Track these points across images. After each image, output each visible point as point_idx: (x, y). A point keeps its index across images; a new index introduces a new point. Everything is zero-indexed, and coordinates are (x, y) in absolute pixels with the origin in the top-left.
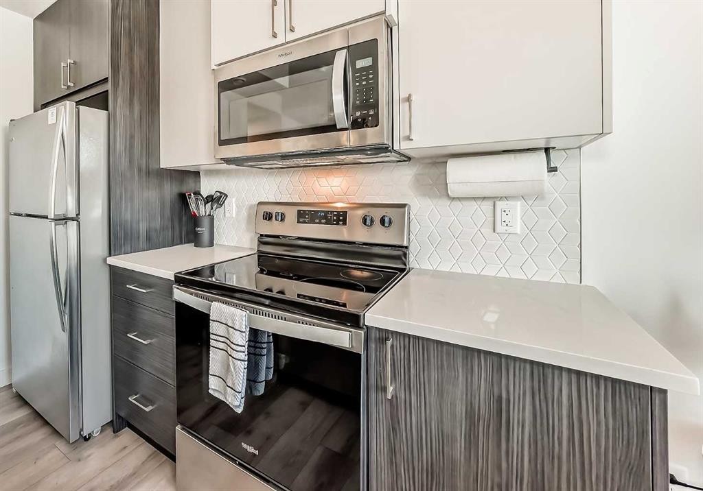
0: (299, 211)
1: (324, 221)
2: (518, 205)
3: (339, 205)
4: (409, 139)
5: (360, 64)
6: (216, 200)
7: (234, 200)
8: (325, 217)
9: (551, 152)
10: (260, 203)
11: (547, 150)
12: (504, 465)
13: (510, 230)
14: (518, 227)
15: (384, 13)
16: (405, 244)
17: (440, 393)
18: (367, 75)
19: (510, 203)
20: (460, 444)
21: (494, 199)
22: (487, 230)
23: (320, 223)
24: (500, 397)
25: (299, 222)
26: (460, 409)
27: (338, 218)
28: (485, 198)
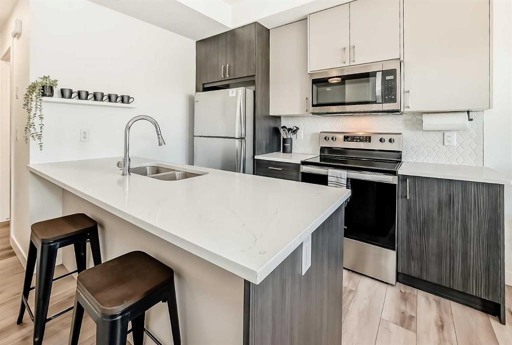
0: (344, 136)
1: (359, 140)
2: (455, 134)
3: (361, 133)
4: (408, 107)
5: (388, 78)
6: (294, 131)
7: (302, 131)
8: (359, 139)
9: (471, 113)
10: (321, 132)
11: (468, 112)
12: (452, 216)
13: (451, 144)
14: (455, 143)
15: (400, 59)
16: (401, 151)
17: (428, 196)
18: (391, 82)
19: (451, 133)
20: (436, 211)
21: (443, 132)
22: (440, 145)
23: (357, 141)
24: (450, 195)
25: (344, 141)
26: (436, 200)
27: (366, 139)
28: (439, 131)
